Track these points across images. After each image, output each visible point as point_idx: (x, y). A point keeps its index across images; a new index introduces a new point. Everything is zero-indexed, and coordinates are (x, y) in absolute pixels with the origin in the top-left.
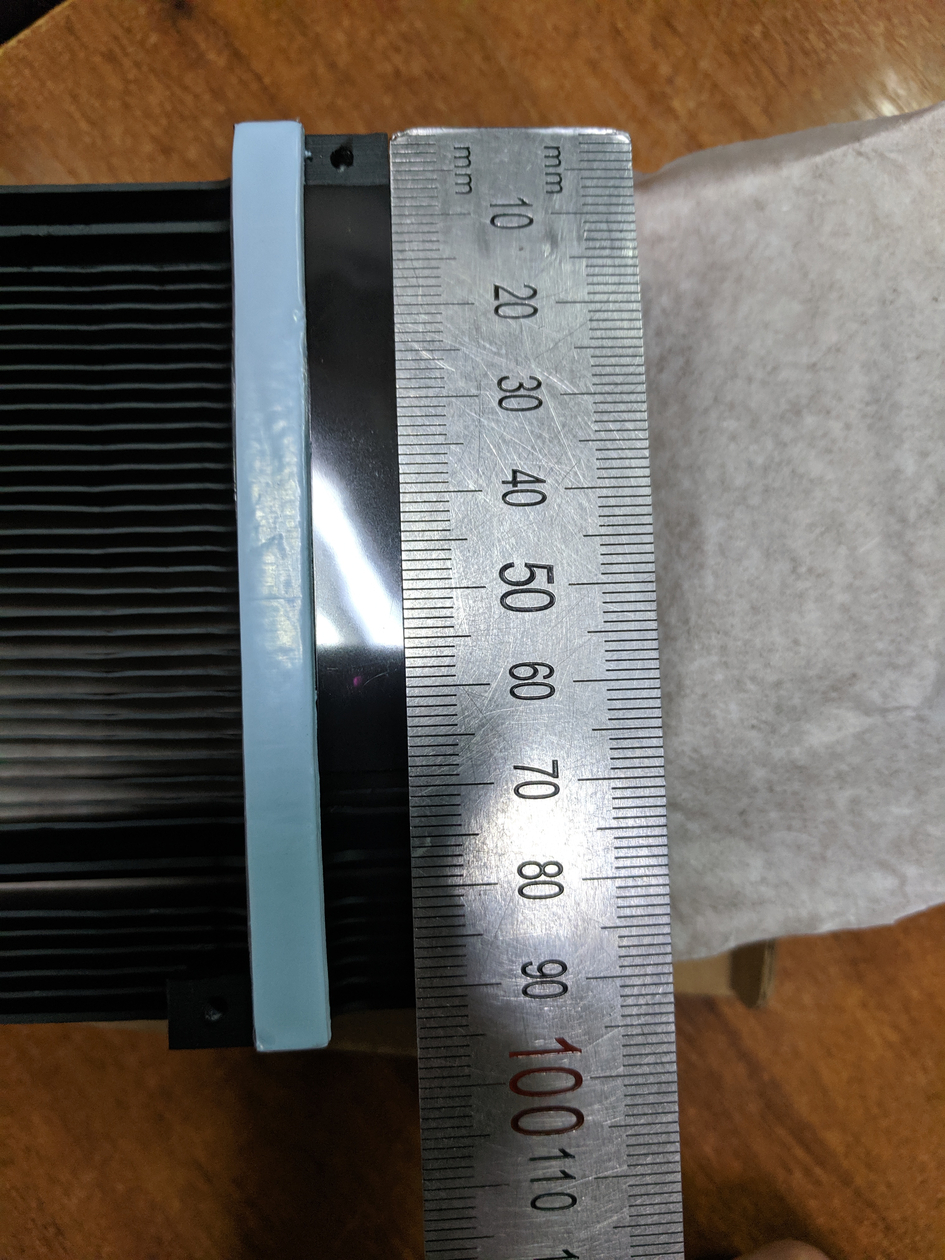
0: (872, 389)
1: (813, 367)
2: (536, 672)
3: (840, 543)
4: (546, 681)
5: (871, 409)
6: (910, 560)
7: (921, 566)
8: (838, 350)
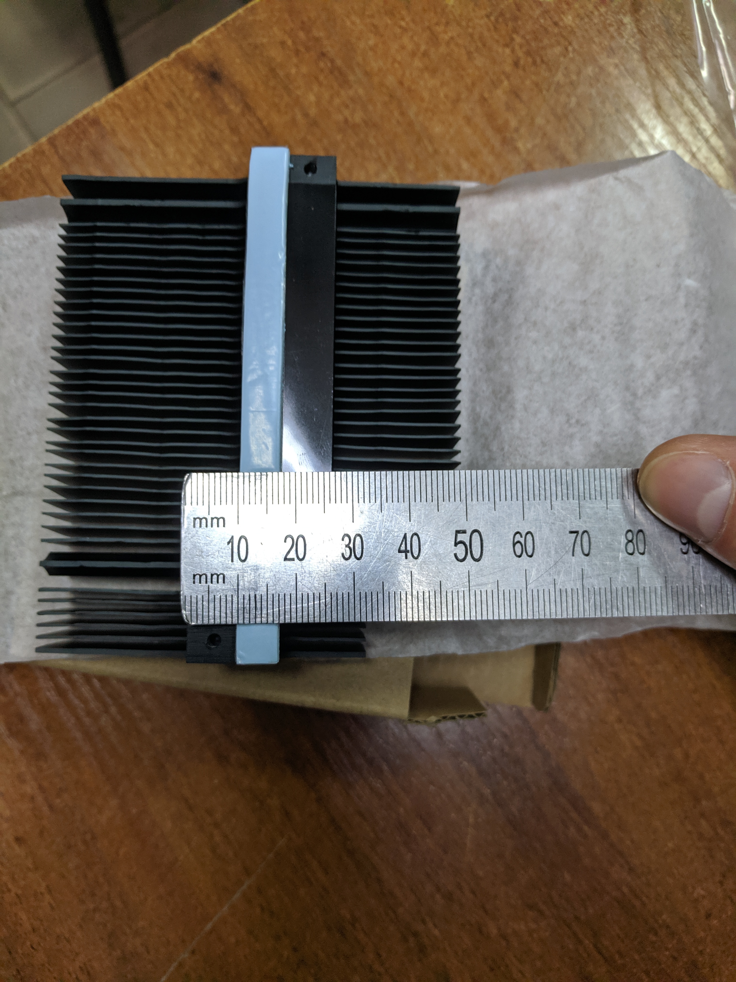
0: (619, 316)
1: (584, 302)
3: (596, 406)
4: (524, 536)
5: (618, 328)
6: (638, 419)
7: (644, 422)
8: (600, 293)
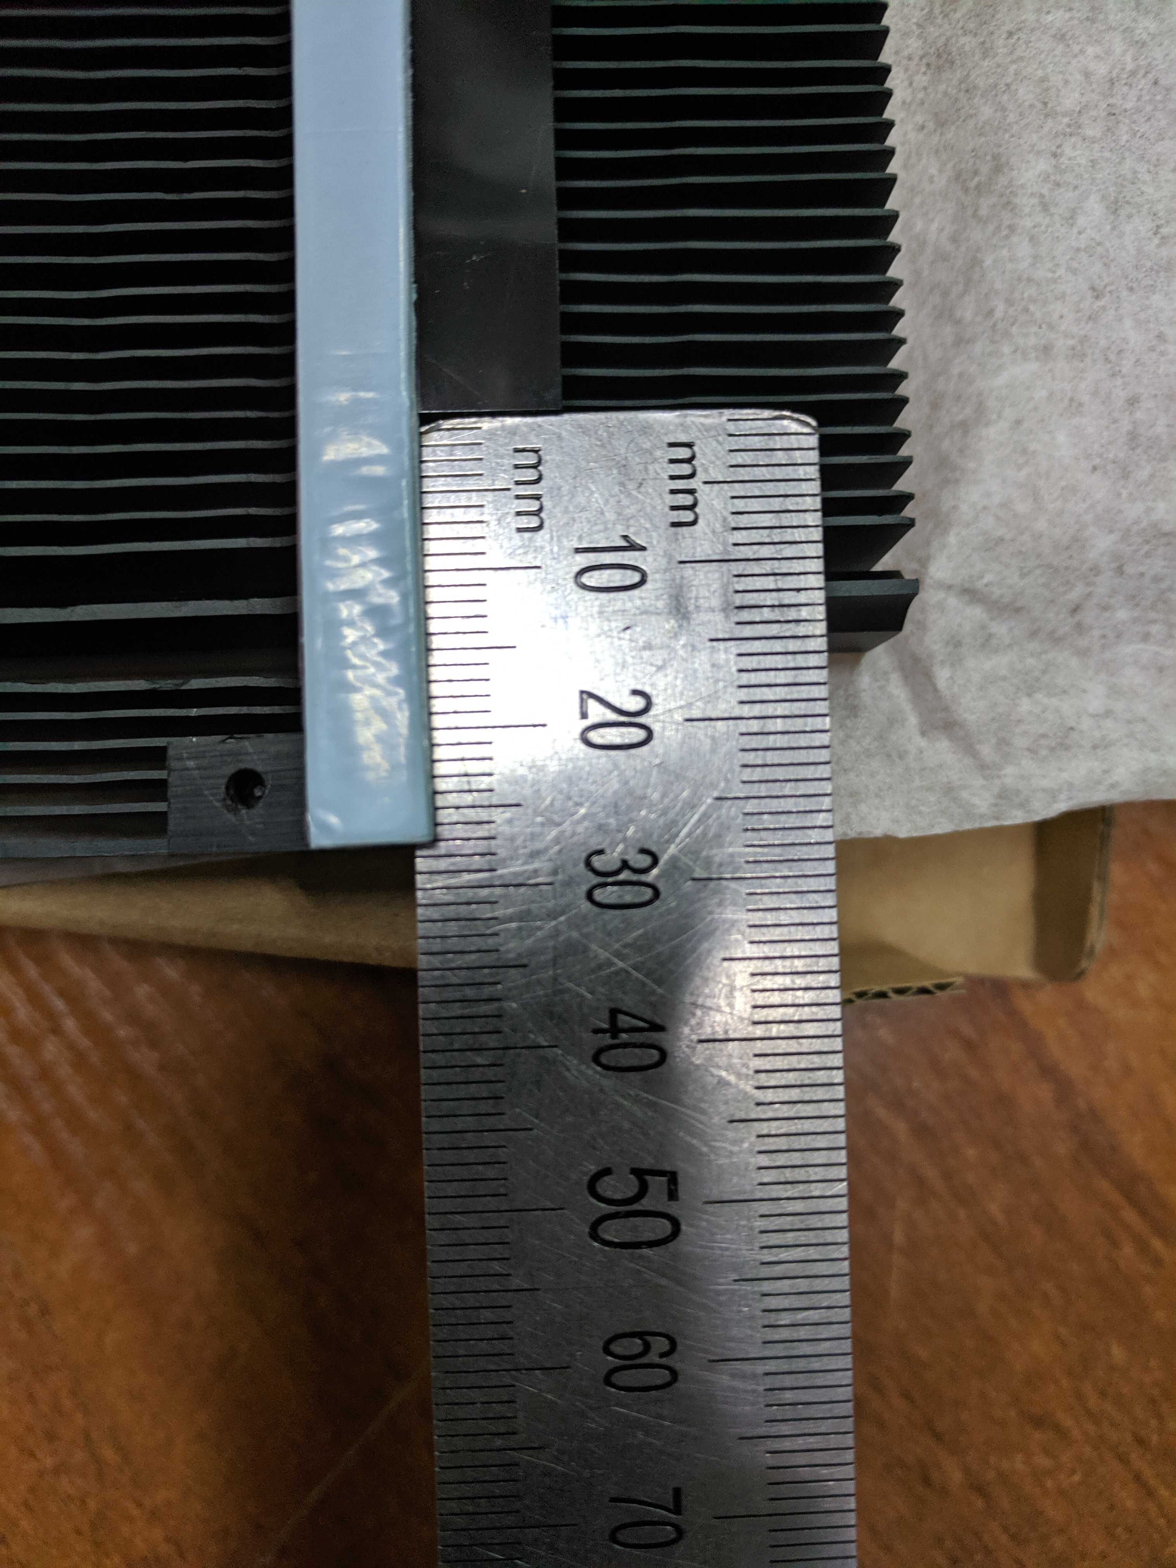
2: (647, 1347)
4: (664, 1361)
